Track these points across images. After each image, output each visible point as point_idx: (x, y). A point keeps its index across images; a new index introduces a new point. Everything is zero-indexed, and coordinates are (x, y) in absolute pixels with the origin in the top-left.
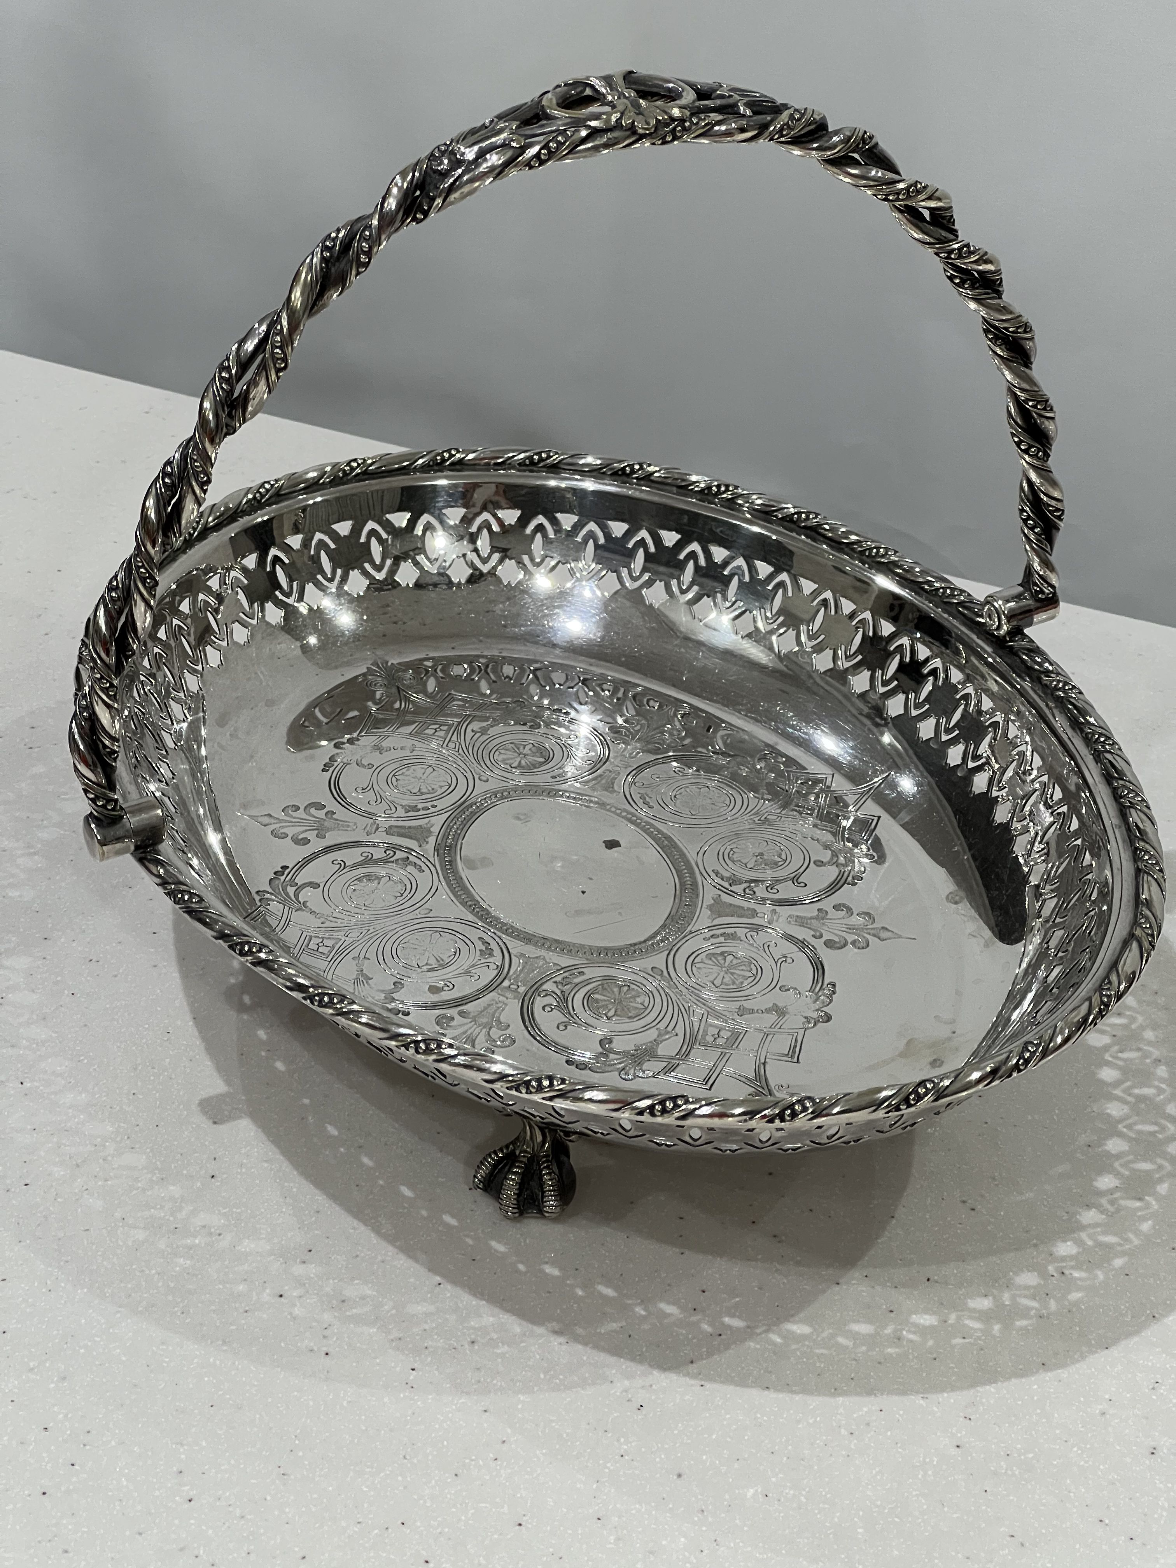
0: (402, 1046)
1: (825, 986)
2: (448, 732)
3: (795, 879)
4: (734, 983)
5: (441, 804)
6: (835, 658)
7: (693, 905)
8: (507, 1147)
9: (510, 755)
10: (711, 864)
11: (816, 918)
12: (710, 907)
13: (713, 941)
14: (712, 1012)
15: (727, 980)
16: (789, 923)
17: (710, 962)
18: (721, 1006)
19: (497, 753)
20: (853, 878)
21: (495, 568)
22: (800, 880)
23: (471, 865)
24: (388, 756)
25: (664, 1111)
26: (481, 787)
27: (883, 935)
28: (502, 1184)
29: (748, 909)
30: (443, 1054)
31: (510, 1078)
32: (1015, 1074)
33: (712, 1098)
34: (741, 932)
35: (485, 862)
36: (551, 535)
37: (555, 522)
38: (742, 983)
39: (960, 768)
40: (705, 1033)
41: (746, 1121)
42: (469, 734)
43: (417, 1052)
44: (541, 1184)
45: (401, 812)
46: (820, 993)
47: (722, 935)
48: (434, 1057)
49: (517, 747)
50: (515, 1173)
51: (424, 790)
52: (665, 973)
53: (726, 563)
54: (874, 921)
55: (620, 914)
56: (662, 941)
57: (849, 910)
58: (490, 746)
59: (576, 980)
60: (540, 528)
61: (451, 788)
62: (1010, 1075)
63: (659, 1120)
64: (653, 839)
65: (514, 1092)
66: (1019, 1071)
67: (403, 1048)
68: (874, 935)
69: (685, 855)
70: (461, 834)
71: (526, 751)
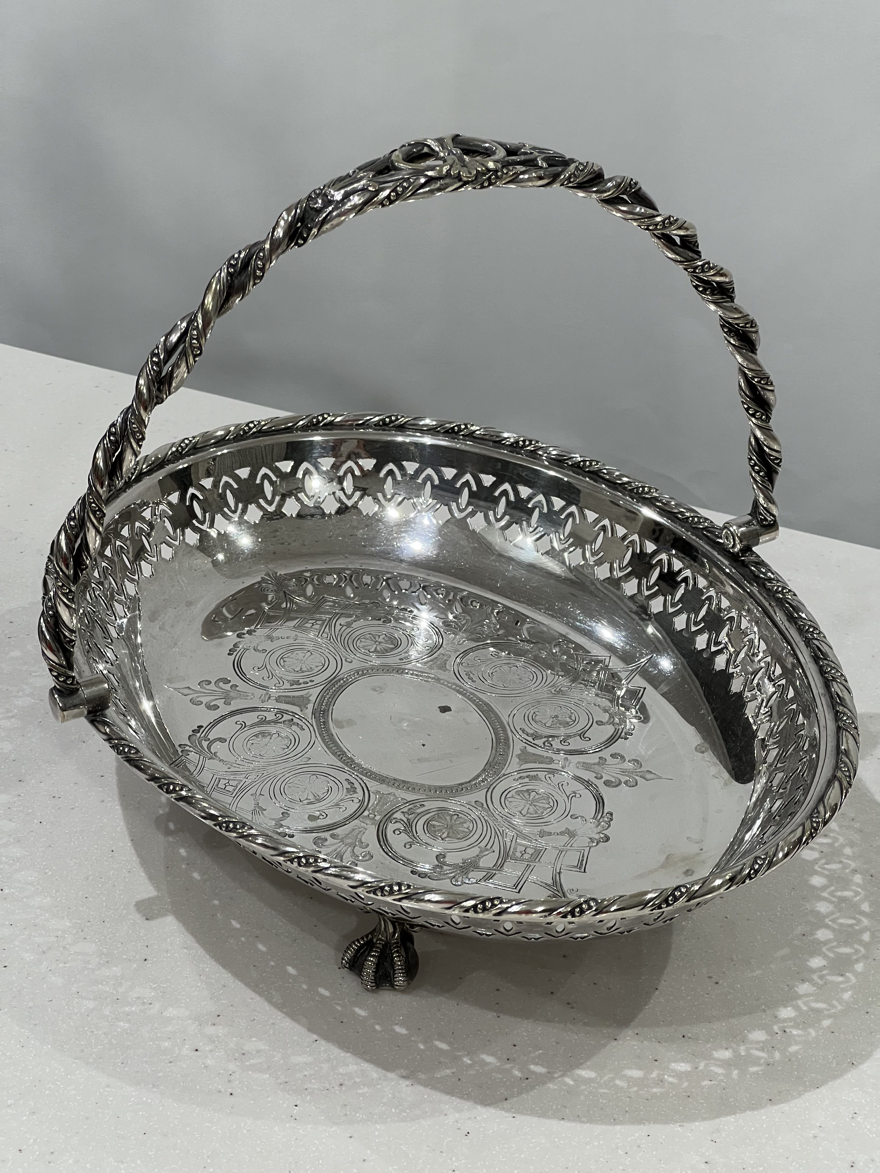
0: (288, 860)
1: (605, 814)
2: (322, 625)
3: (582, 735)
4: (536, 813)
5: (317, 679)
6: (611, 569)
7: (505, 756)
8: (367, 936)
9: (369, 642)
10: (519, 723)
11: (598, 764)
12: (518, 756)
13: (520, 781)
14: (520, 834)
15: (531, 810)
16: (578, 767)
17: (519, 797)
18: (526, 830)
19: (359, 641)
20: (626, 734)
21: (357, 503)
22: (586, 735)
23: (339, 725)
24: (277, 644)
25: (484, 909)
26: (347, 667)
27: (648, 776)
28: (363, 964)
29: (547, 757)
30: (319, 867)
31: (369, 885)
32: (747, 881)
33: (521, 899)
34: (541, 775)
35: (350, 722)
36: (399, 478)
37: (401, 468)
38: (542, 813)
39: (705, 652)
40: (515, 849)
41: (545, 916)
42: (338, 627)
43: (300, 865)
44: (393, 964)
45: (287, 685)
46: (601, 820)
47: (527, 777)
48: (312, 869)
49: (374, 637)
50: (373, 956)
51: (304, 669)
52: (485, 806)
53: (530, 499)
54: (641, 766)
55: (451, 761)
56: (483, 781)
57: (623, 758)
58: (354, 636)
59: (419, 811)
60: (391, 472)
61: (324, 668)
62: (744, 882)
63: (481, 916)
64: (476, 705)
65: (372, 895)
66: (751, 879)
67: (289, 862)
68: (641, 777)
69: (499, 717)
70: (332, 702)
71: (381, 640)
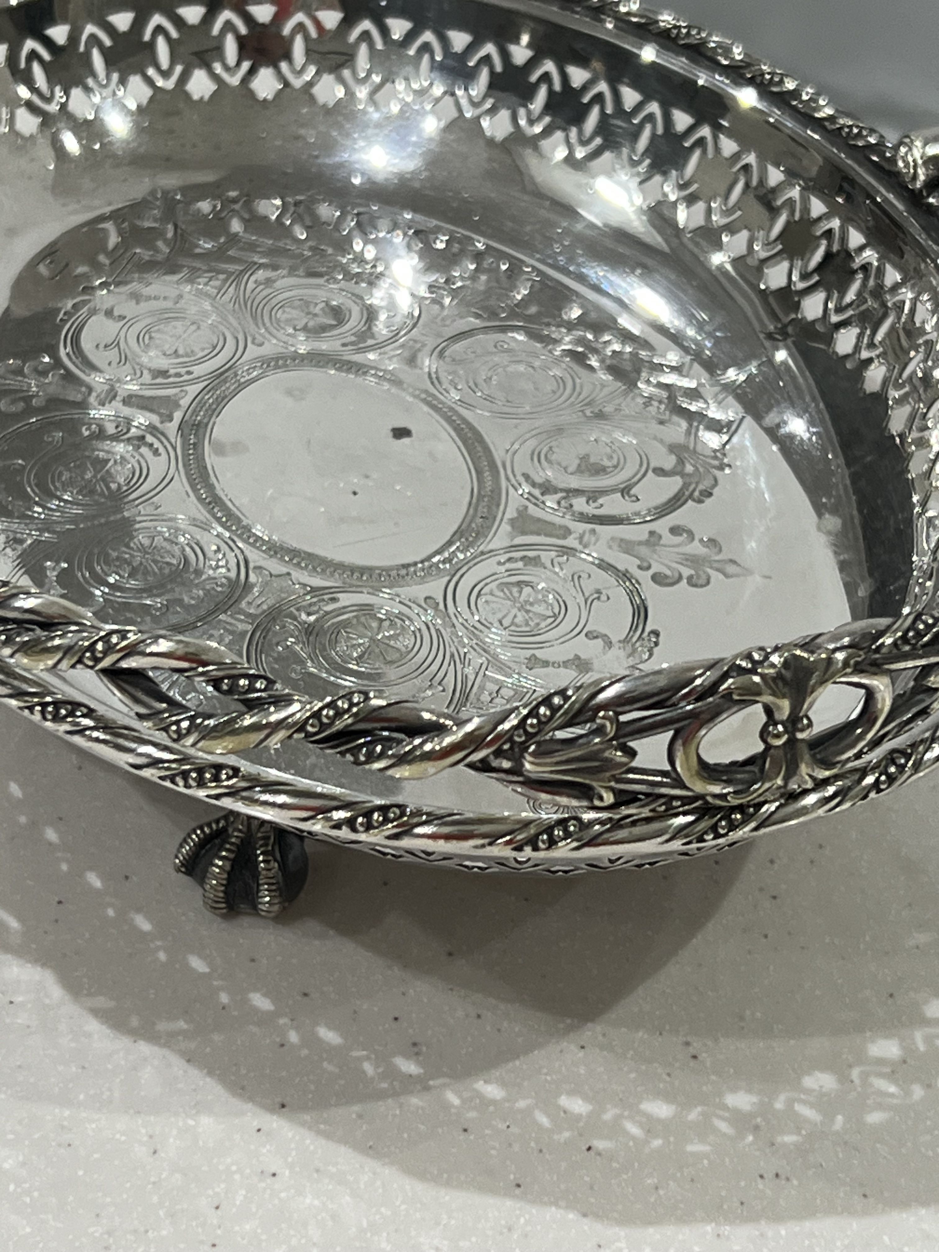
0: (27, 708)
8: (217, 822)
15: (519, 620)
22: (633, 492)
23: (220, 450)
25: (369, 827)
31: (166, 765)
32: (873, 795)
35: (238, 447)
38: (538, 624)
39: (851, 359)
41: (483, 846)
48: (67, 727)
50: (221, 858)
53: (585, 87)
60: (366, 36)
62: (865, 797)
63: (363, 837)
64: (455, 429)
65: (168, 784)
66: (879, 791)
67: (27, 712)
69: (490, 451)
70: (215, 410)
71: (317, 310)
